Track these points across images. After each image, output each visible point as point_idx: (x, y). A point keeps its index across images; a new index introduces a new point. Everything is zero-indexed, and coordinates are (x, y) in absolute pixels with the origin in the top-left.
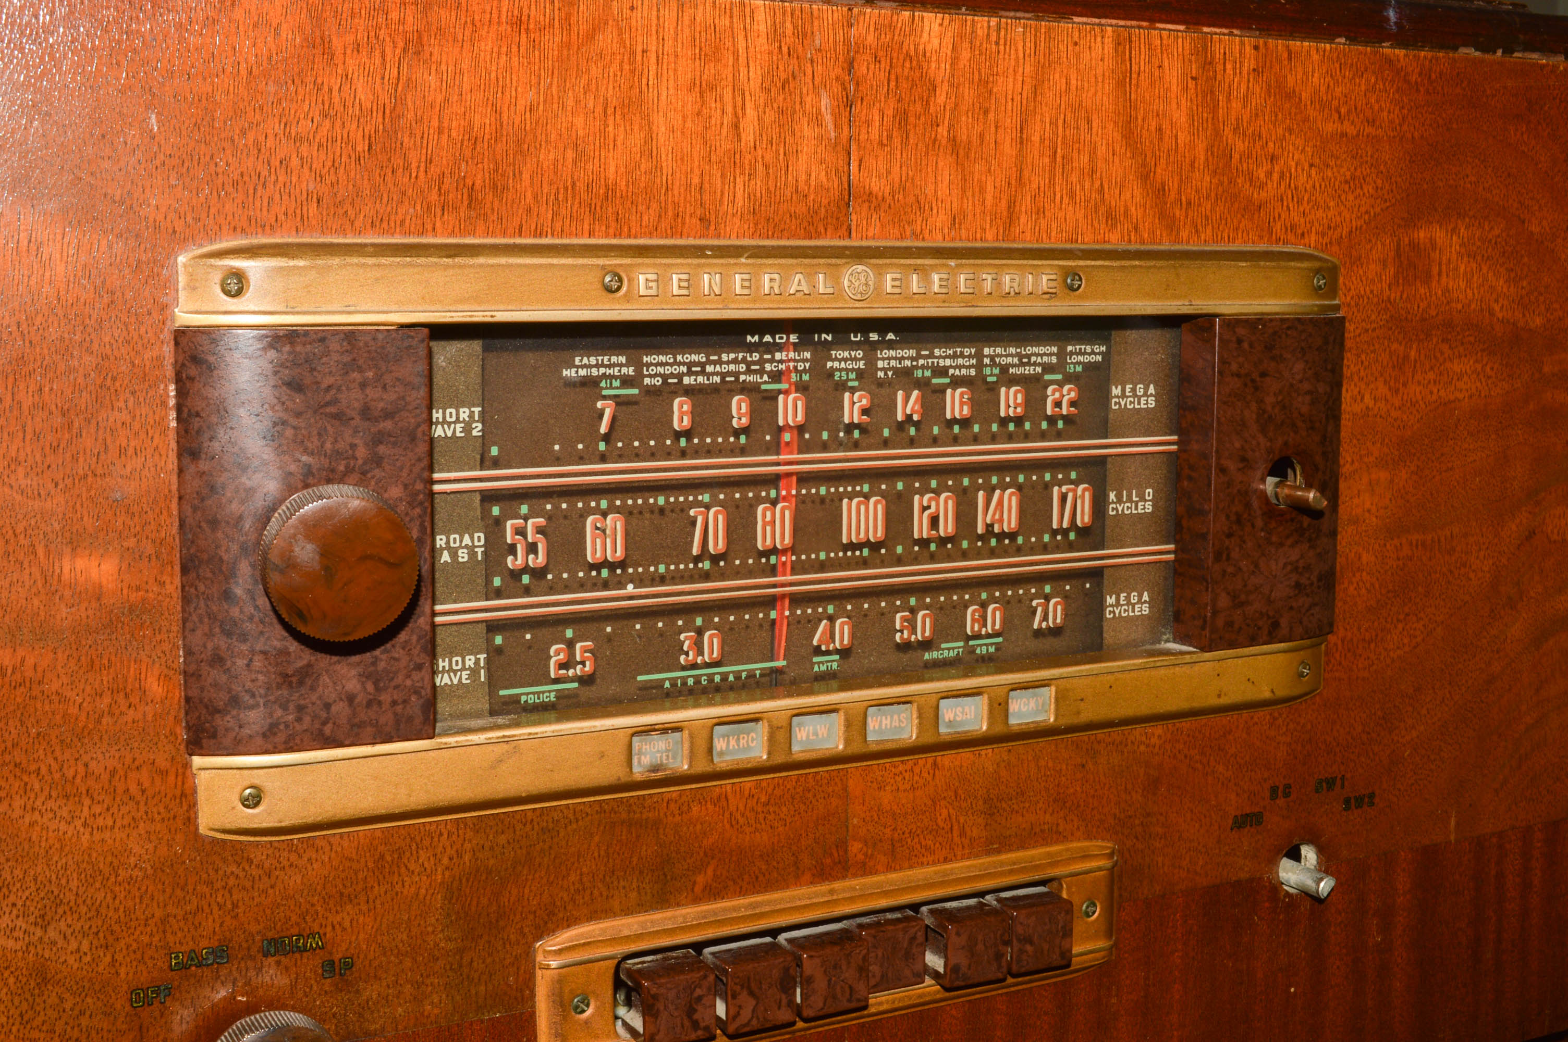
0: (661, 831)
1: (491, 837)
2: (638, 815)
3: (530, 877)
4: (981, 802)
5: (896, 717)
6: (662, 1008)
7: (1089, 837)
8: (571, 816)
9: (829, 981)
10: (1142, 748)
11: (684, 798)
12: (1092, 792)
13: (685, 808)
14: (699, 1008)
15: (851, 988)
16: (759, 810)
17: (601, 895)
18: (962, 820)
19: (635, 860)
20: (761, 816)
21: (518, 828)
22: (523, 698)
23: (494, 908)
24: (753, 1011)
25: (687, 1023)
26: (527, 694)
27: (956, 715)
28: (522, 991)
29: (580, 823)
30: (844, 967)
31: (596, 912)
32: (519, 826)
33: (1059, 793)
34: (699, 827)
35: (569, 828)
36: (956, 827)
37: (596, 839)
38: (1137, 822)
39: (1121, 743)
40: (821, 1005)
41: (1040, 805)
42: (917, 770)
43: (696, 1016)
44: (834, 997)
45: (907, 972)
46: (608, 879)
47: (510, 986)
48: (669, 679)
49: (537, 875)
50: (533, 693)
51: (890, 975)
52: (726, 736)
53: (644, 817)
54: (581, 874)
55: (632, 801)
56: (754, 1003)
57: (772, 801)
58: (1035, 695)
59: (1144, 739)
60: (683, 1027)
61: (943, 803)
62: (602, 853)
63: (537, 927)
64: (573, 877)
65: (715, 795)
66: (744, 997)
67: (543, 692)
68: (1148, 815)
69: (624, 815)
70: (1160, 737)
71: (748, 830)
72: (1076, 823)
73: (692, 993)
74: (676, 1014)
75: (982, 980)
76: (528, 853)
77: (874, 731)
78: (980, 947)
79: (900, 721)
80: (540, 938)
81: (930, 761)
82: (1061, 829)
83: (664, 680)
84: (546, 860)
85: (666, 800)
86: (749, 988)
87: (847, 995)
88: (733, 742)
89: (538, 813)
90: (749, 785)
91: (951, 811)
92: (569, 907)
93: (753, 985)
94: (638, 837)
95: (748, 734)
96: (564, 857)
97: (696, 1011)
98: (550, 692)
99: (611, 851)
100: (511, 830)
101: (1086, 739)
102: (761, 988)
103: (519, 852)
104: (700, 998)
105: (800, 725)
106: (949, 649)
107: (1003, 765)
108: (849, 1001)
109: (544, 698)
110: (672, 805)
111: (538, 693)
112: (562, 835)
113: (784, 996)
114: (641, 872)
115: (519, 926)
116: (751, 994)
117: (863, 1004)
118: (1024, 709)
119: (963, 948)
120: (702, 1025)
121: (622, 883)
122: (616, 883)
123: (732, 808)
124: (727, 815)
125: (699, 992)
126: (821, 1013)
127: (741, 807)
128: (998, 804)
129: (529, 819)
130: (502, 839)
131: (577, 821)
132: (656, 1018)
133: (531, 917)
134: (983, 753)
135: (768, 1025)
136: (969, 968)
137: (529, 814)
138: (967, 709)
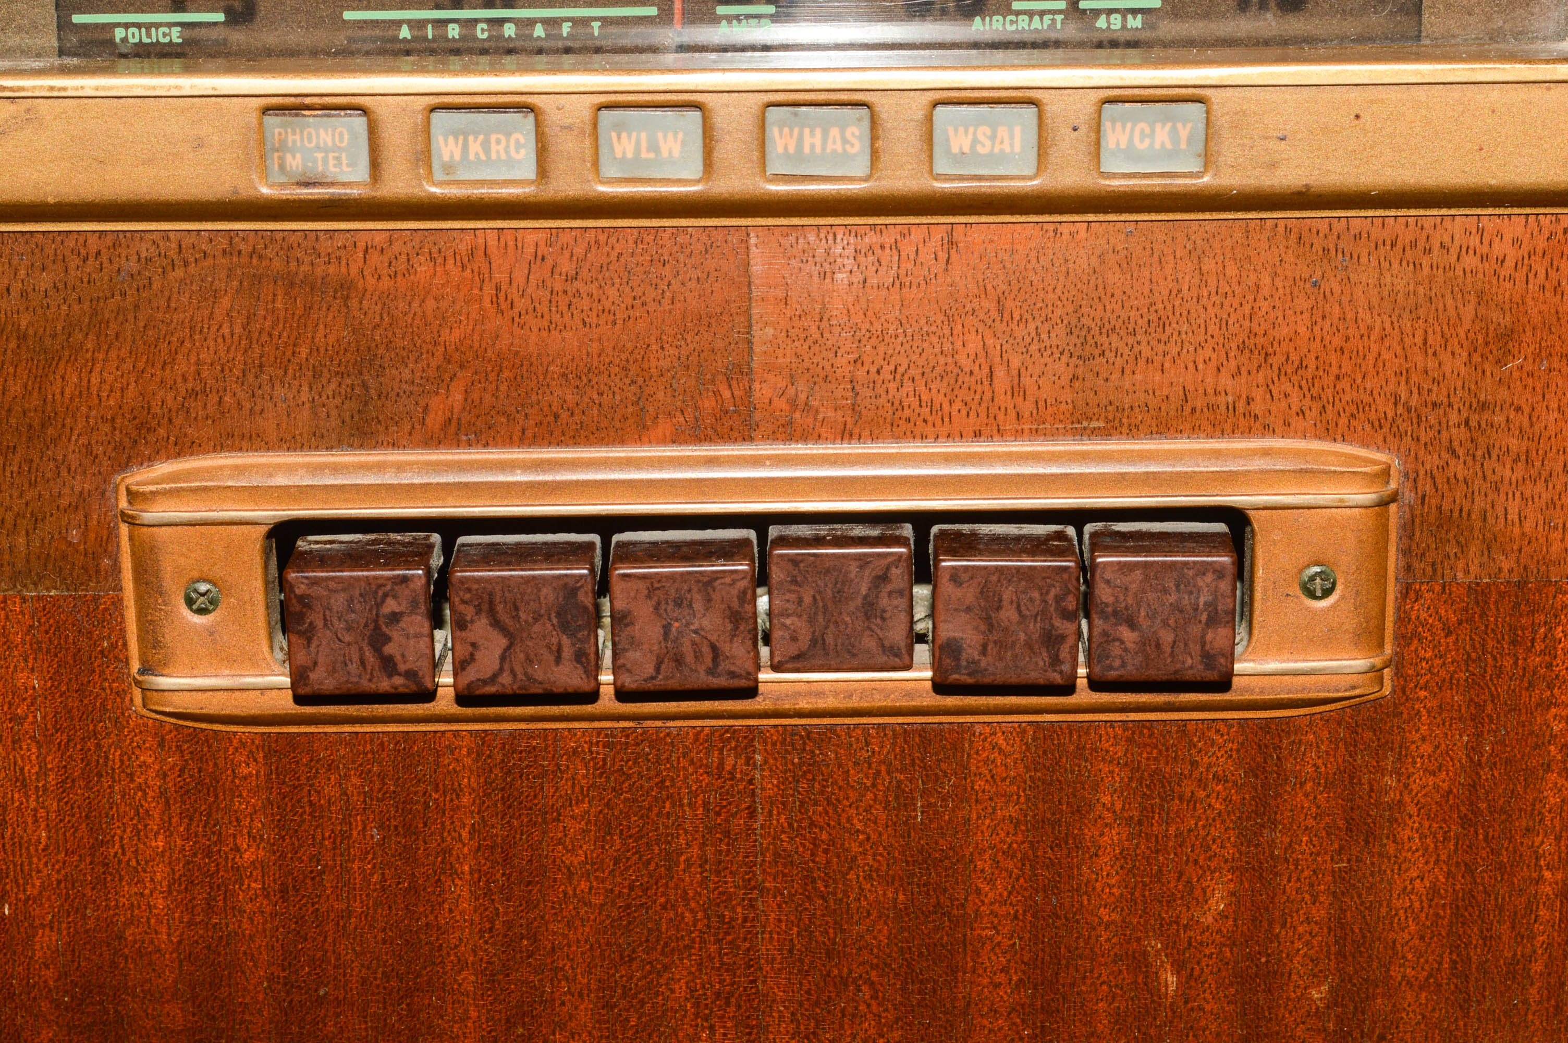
0: (354, 303)
1: (22, 273)
2: (305, 268)
3: (101, 356)
4: (1061, 330)
5: (834, 132)
6: (320, 624)
7: (1328, 432)
8: (172, 254)
9: (667, 628)
10: (1470, 261)
11: (397, 247)
12: (1337, 341)
13: (402, 266)
14: (395, 634)
15: (714, 648)
16: (558, 286)
17: (240, 405)
18: (1016, 362)
19: (304, 351)
20: (563, 301)
21: (72, 265)
22: (119, 33)
23: (36, 402)
24: (503, 658)
25: (371, 658)
26: (127, 26)
27: (975, 141)
28: (95, 557)
29: (192, 269)
30: (698, 606)
31: (230, 435)
32: (74, 262)
33: (1252, 334)
34: (431, 304)
35: (172, 275)
36: (1000, 372)
37: (226, 302)
38: (1454, 417)
39: (1414, 244)
40: (650, 670)
41: (1208, 352)
42: (908, 249)
43: (389, 649)
44: (679, 661)
45: (869, 643)
46: (251, 378)
47: (70, 544)
48: (409, 22)
49: (113, 354)
50: (138, 26)
51: (830, 640)
52: (461, 134)
53: (319, 271)
54: (198, 363)
55: (293, 239)
56: (504, 642)
57: (584, 273)
58: (1168, 118)
59: (1474, 241)
60: (363, 663)
61: (970, 320)
62: (238, 330)
63: (119, 447)
64: (181, 367)
65: (463, 248)
66: (481, 628)
67: (158, 25)
68: (1484, 406)
69: (277, 264)
70: (1516, 242)
71: (534, 323)
72: (1295, 400)
73: (379, 605)
74: (347, 638)
75: (1013, 679)
76: (95, 312)
77: (787, 156)
78: (1008, 614)
79: (845, 141)
80: (124, 466)
81: (939, 234)
82: (1258, 407)
83: (398, 23)
84: (129, 326)
85: (361, 245)
86: (492, 612)
87: (708, 659)
88: (475, 147)
89: (109, 240)
90: (531, 238)
91: (990, 341)
92: (178, 421)
93: (500, 608)
94: (308, 309)
95: (508, 135)
96: (164, 328)
97: (388, 639)
98: (170, 25)
99: (255, 327)
100: (59, 267)
101: (1324, 227)
102: (516, 618)
103: (76, 307)
104: (395, 618)
105: (619, 127)
106: (1030, 14)
107: (1111, 259)
108: (711, 672)
109: (159, 36)
110: (374, 258)
111: (149, 26)
112: (156, 286)
113: (566, 641)
114: (317, 375)
115: (83, 440)
116: (496, 623)
117: (743, 683)
118: (1141, 145)
119: (968, 609)
120: (402, 667)
121: (280, 392)
122: (267, 388)
123: (500, 276)
124: (489, 290)
125: (391, 606)
126: (650, 686)
127: (519, 276)
128: (1104, 339)
129: (93, 250)
130: (45, 280)
131: (186, 264)
132: (309, 641)
133: (107, 428)
134: (1064, 229)
135: (536, 690)
136: (984, 651)
137: (92, 241)
138: (1002, 132)
